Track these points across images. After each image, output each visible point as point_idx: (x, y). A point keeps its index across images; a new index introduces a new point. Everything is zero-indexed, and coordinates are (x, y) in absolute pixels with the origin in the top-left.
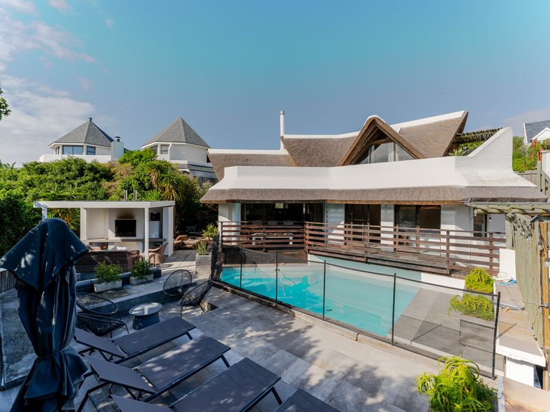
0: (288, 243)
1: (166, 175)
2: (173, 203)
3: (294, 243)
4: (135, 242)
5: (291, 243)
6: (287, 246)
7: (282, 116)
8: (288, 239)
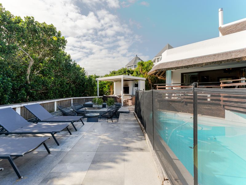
0: (207, 100)
1: (144, 67)
2: (145, 79)
3: (211, 100)
4: (129, 96)
5: (209, 100)
6: (206, 102)
7: (220, 13)
8: (207, 96)
